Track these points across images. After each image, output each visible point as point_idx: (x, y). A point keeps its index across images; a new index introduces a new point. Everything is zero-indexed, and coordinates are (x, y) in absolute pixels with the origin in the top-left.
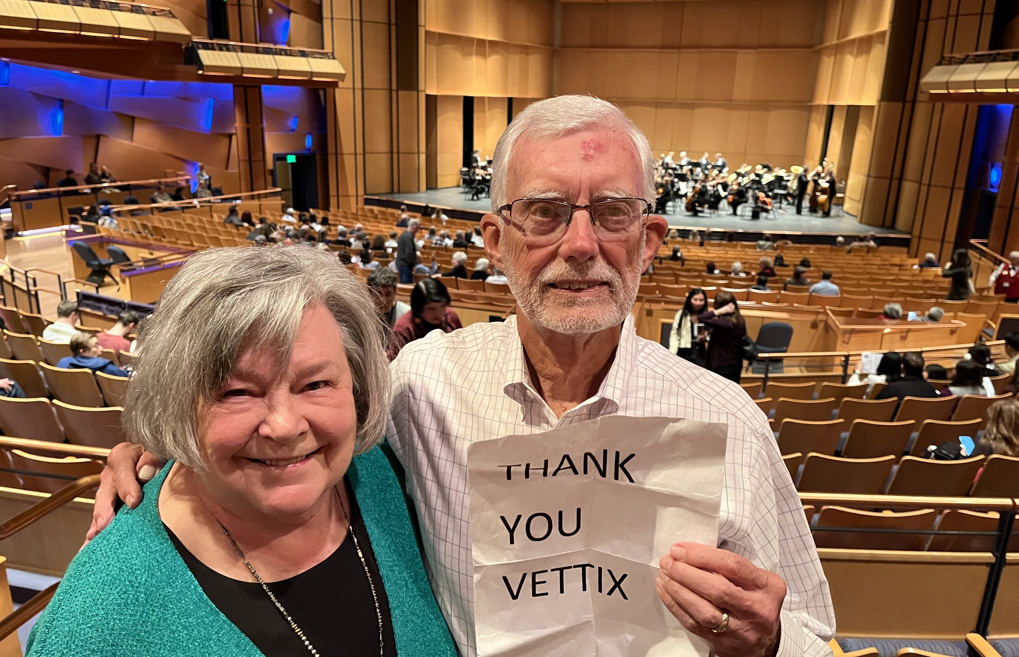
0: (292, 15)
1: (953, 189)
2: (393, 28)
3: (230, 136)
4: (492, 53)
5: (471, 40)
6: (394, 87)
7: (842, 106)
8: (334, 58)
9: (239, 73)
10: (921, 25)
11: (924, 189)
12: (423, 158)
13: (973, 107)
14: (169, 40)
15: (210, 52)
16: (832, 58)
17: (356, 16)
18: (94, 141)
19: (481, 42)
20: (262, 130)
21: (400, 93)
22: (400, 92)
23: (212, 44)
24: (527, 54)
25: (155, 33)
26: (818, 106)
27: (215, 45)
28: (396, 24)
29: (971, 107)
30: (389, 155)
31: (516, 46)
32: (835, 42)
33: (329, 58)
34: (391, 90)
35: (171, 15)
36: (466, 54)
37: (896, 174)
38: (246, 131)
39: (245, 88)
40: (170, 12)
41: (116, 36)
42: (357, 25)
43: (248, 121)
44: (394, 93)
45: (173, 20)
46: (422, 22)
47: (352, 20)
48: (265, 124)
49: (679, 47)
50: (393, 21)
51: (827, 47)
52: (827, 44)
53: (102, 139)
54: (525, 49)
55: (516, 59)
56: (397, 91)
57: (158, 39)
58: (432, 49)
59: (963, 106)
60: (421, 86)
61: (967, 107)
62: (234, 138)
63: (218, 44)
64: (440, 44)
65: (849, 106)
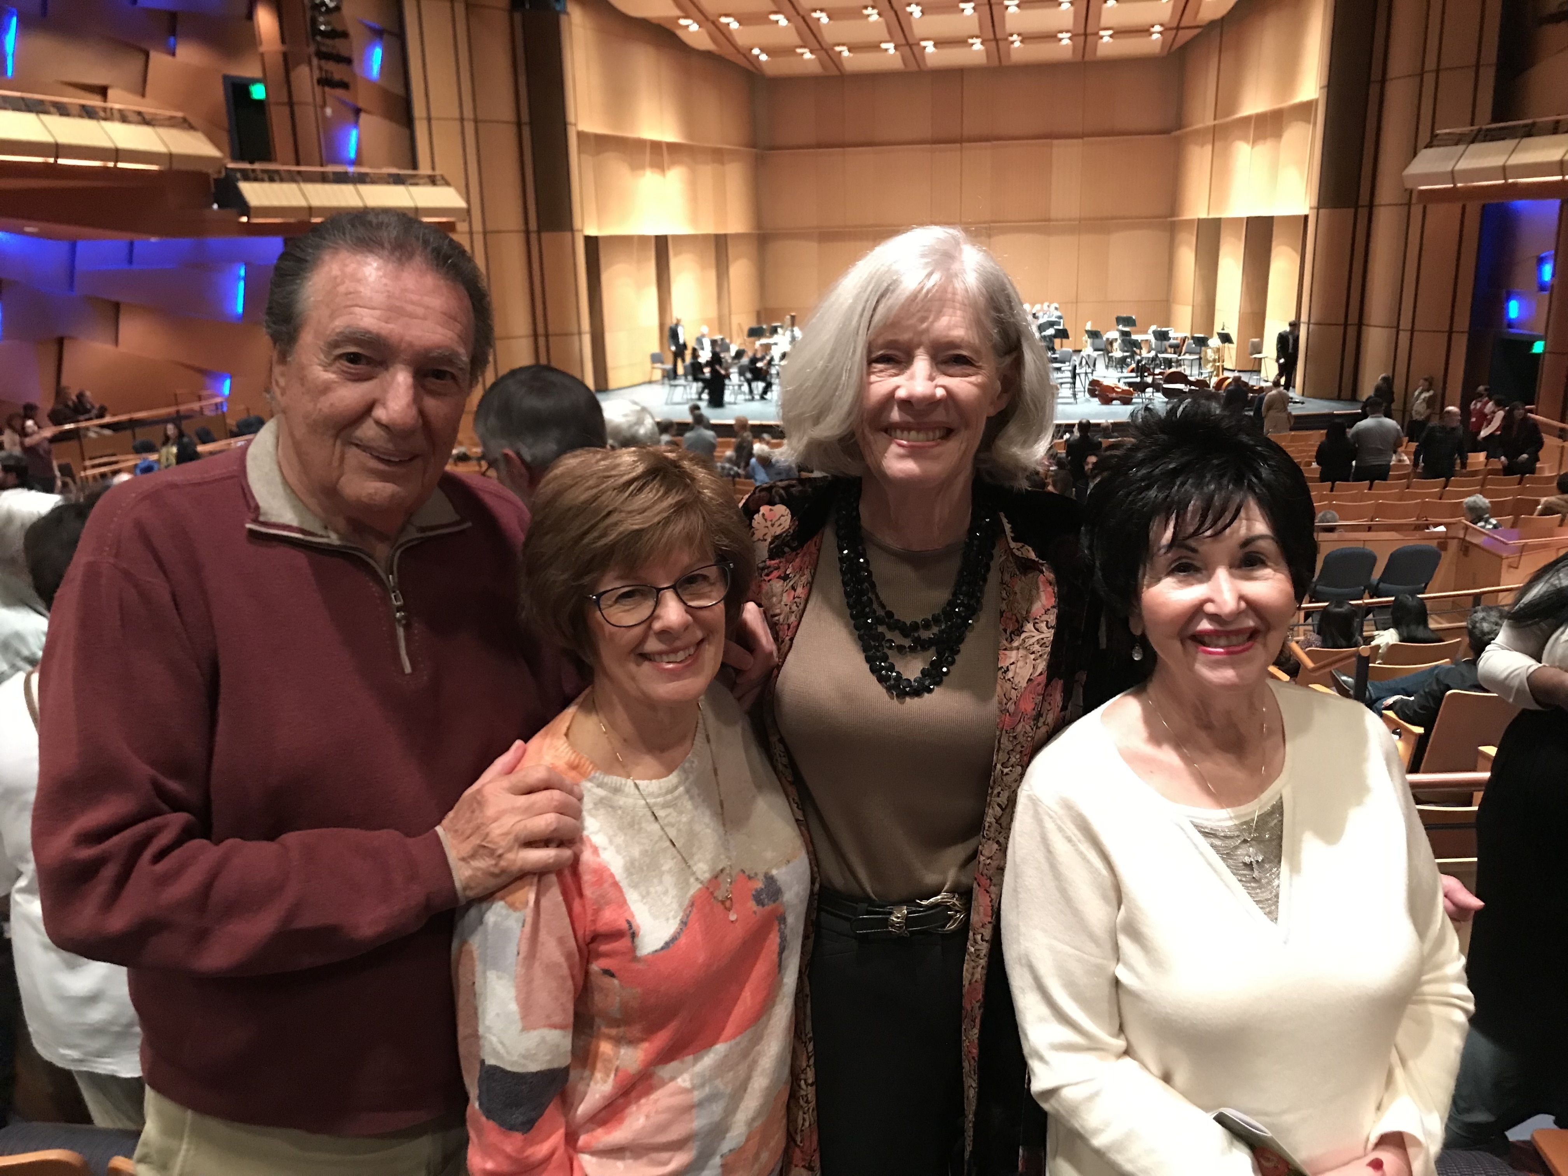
0: (363, 117)
1: (1450, 333)
2: (526, 131)
4: (673, 163)
5: (640, 144)
6: (533, 225)
7: (1236, 221)
8: (446, 184)
9: (304, 217)
10: (1374, 90)
11: (1404, 337)
12: (587, 340)
13: (1474, 210)
14: (191, 167)
15: (256, 186)
16: (1208, 148)
17: (468, 113)
18: (54, 348)
19: (656, 146)
21: (545, 236)
23: (253, 171)
24: (722, 163)
25: (171, 156)
26: (1190, 222)
27: (259, 173)
28: (531, 123)
29: (1468, 209)
30: (531, 339)
31: (704, 151)
32: (1210, 122)
33: (437, 184)
34: (527, 232)
35: (186, 124)
36: (636, 167)
37: (1353, 318)
40: (185, 120)
41: (111, 164)
42: (470, 127)
44: (534, 237)
45: (193, 133)
46: (571, 117)
47: (462, 120)
49: (960, 140)
50: (525, 118)
51: (1197, 132)
52: (1199, 126)
53: (67, 344)
54: (718, 155)
55: (707, 171)
56: (539, 232)
57: (176, 166)
58: (588, 161)
59: (1457, 208)
60: (577, 223)
61: (1464, 208)
63: (264, 171)
64: (598, 153)
65: (1249, 219)
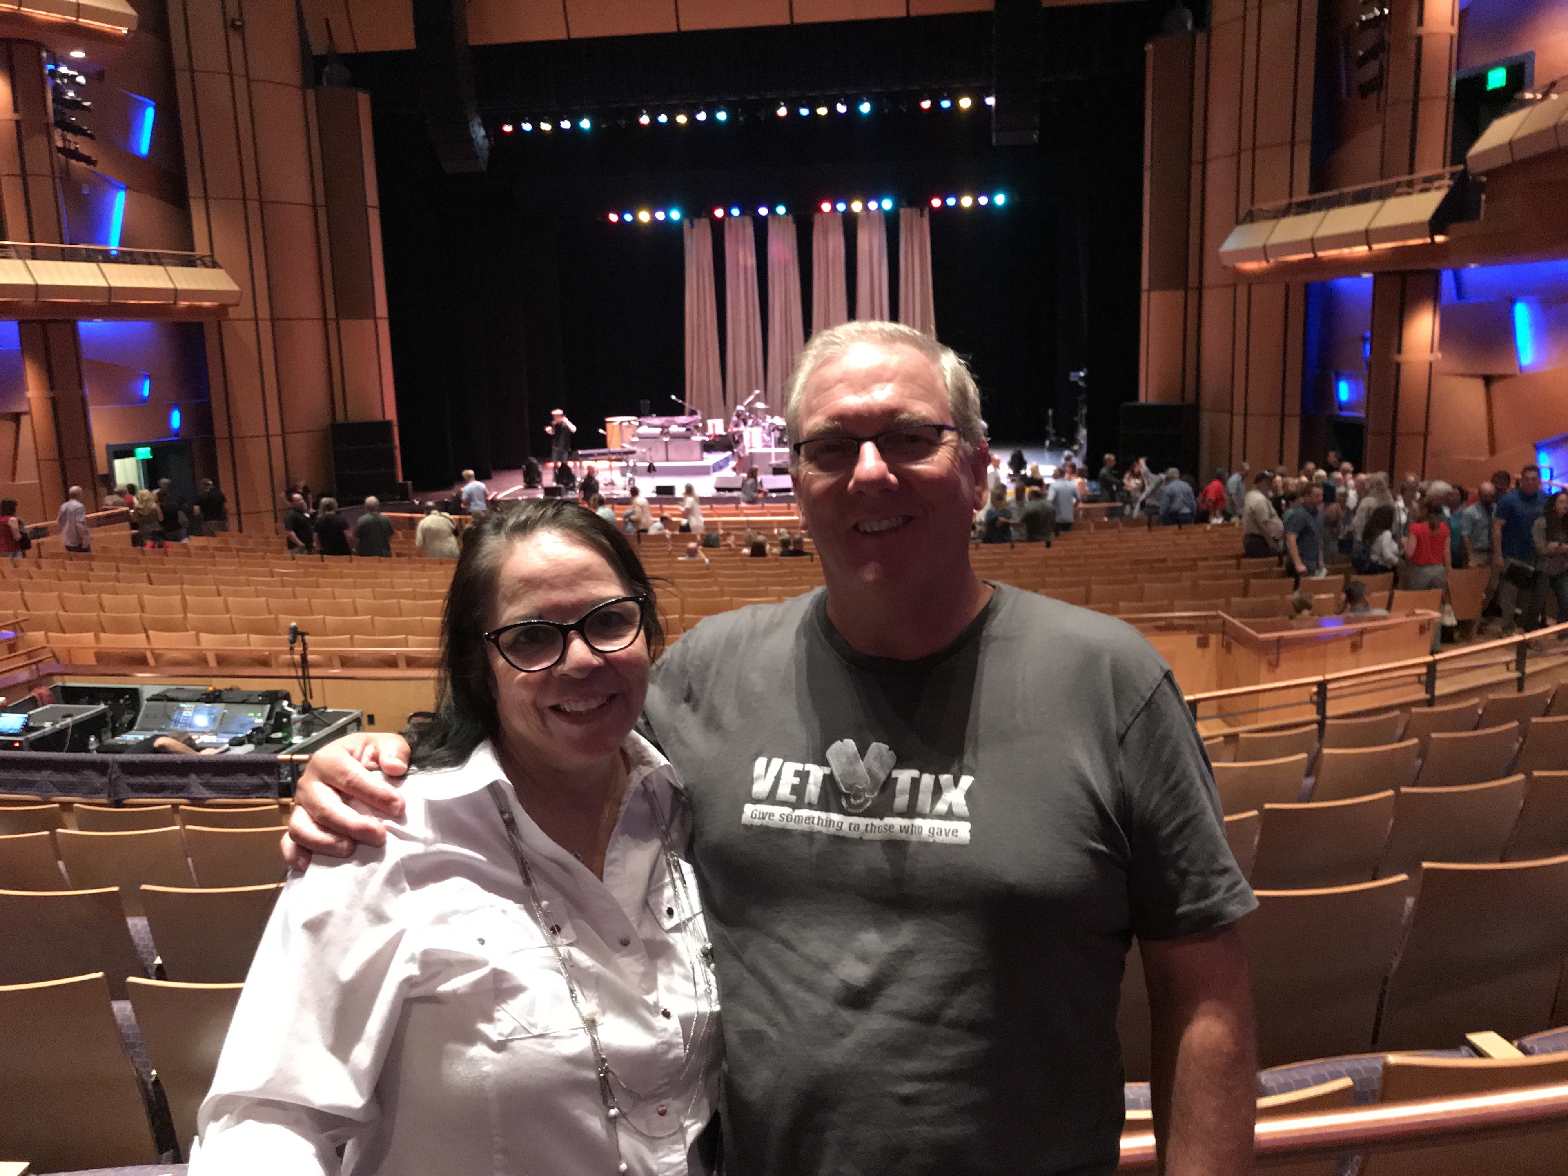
1: (1283, 416)
2: (322, 214)
3: (16, 418)
6: (331, 314)
8: (215, 265)
10: (1196, 169)
11: (1238, 420)
17: (252, 193)
20: (83, 401)
22: (343, 323)
28: (327, 206)
29: (1293, 286)
33: (206, 266)
34: (325, 319)
38: (49, 403)
39: (44, 323)
42: (254, 208)
43: (52, 388)
44: (332, 325)
47: (244, 200)
48: (87, 391)
50: (321, 199)
56: (338, 318)
60: (381, 311)
61: (1288, 287)
62: (25, 420)
